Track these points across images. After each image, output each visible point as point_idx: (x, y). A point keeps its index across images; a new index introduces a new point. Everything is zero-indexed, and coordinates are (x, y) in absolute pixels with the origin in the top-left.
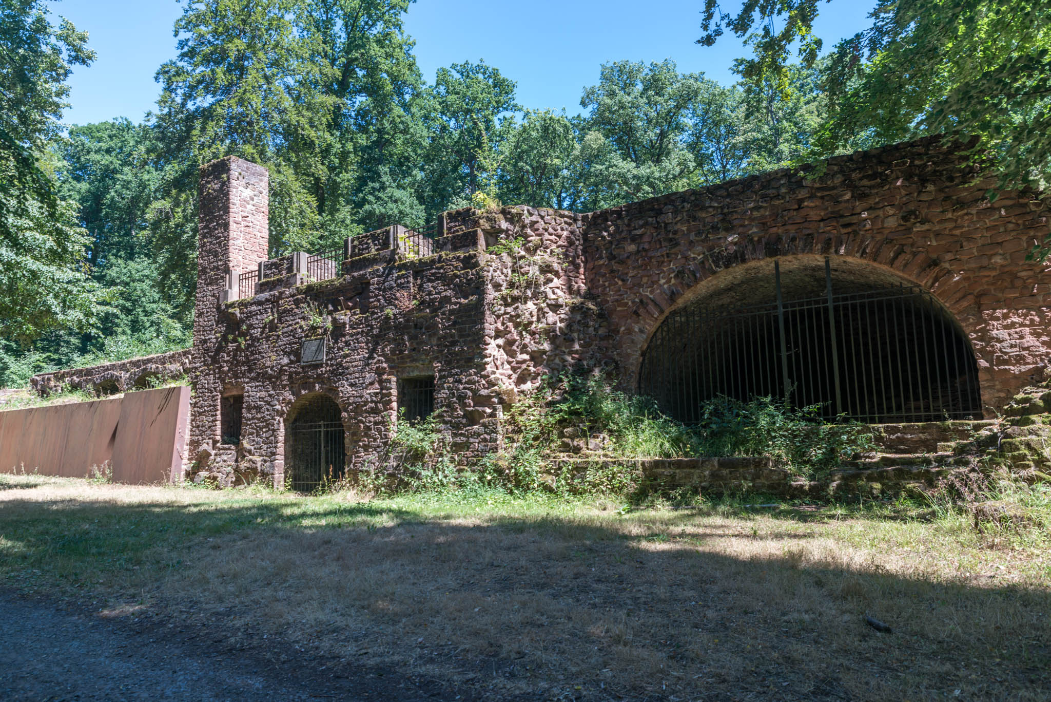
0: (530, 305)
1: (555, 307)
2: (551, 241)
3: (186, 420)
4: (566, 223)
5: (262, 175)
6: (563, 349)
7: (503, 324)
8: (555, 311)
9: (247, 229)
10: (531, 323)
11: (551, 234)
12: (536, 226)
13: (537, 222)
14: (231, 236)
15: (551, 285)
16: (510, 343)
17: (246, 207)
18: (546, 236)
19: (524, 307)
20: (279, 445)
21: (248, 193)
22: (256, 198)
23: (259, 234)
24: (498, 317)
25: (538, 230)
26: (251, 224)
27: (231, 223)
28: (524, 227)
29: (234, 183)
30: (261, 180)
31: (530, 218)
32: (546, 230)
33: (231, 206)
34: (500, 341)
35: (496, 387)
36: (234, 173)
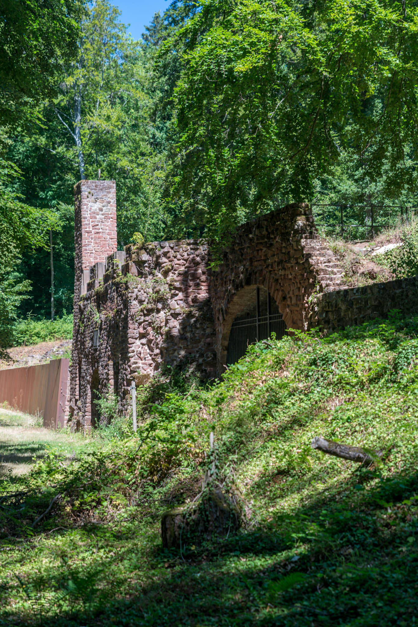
0: (162, 314)
1: (175, 316)
2: (179, 265)
3: (66, 383)
4: (191, 249)
5: (110, 187)
6: (180, 345)
7: (144, 328)
8: (175, 318)
9: (97, 235)
10: (161, 327)
11: (179, 260)
12: (168, 255)
13: (169, 252)
14: (83, 244)
15: (176, 298)
16: (150, 341)
17: (96, 218)
18: (176, 261)
19: (157, 316)
20: (87, 405)
21: (97, 206)
22: (104, 208)
23: (108, 237)
24: (140, 324)
25: (169, 257)
26: (101, 230)
27: (83, 233)
28: (158, 257)
29: (85, 201)
30: (109, 192)
31: (162, 251)
32: (175, 257)
33: (83, 220)
34: (144, 341)
35: (136, 373)
36: (85, 193)
